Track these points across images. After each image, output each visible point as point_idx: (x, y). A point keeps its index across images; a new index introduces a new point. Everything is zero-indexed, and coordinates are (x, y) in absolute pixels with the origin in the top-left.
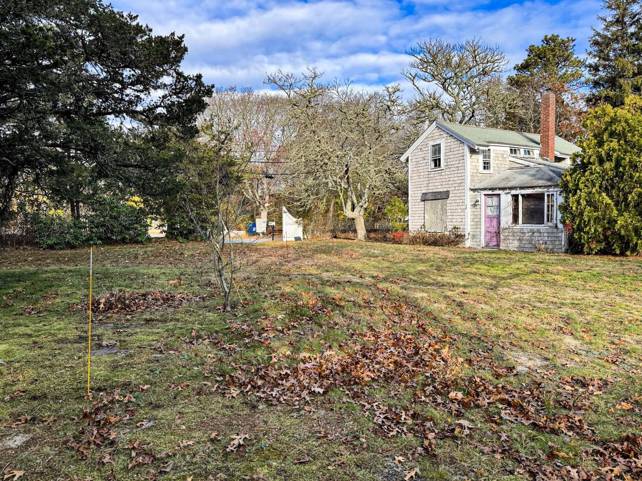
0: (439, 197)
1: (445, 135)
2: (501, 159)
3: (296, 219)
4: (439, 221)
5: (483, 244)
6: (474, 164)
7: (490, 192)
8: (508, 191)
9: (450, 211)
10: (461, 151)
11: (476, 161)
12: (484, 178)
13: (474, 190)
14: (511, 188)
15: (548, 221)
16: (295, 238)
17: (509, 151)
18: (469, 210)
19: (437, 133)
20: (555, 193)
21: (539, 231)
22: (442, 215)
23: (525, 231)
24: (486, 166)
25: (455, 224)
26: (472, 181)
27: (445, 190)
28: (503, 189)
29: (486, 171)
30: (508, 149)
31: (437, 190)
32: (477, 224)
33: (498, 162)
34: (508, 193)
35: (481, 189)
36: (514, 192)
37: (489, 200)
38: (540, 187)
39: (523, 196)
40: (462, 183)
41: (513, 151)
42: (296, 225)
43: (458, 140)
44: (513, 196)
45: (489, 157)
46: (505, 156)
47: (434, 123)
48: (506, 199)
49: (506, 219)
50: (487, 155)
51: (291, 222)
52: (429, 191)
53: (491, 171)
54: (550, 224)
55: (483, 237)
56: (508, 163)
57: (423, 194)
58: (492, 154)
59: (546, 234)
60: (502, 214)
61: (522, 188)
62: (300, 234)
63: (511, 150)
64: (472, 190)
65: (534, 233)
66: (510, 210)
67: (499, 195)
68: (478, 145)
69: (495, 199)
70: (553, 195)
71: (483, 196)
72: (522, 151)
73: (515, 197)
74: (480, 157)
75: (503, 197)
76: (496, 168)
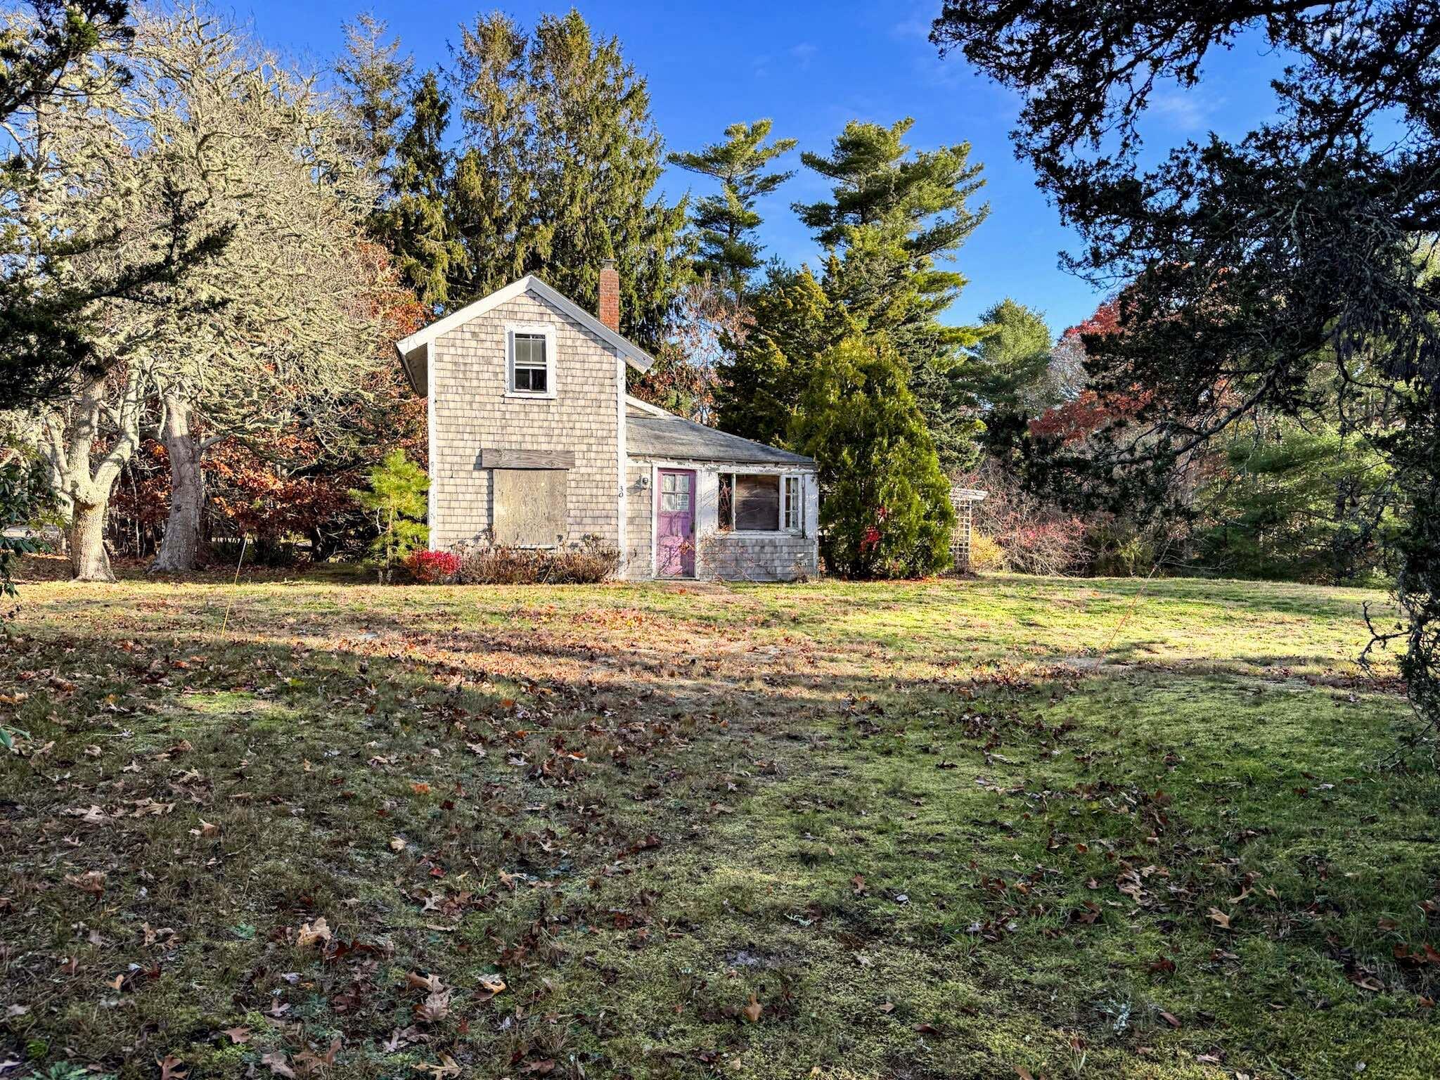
0: (543, 463)
5: (655, 571)
7: (674, 465)
8: (713, 465)
9: (574, 499)
10: (606, 367)
13: (634, 457)
15: (787, 525)
18: (625, 499)
19: (531, 306)
20: (800, 477)
21: (772, 543)
22: (553, 506)
23: (746, 543)
25: (591, 528)
27: (563, 448)
28: (705, 460)
31: (536, 447)
32: (639, 530)
34: (713, 470)
35: (651, 456)
39: (740, 477)
43: (598, 339)
44: (721, 475)
48: (706, 482)
49: (707, 521)
52: (507, 446)
54: (792, 530)
55: (653, 558)
57: (483, 450)
59: (785, 549)
60: (698, 511)
61: (738, 463)
64: (630, 455)
65: (763, 547)
66: (715, 502)
67: (694, 471)
69: (685, 479)
70: (796, 479)
71: (656, 471)
73: (726, 479)
75: (701, 476)
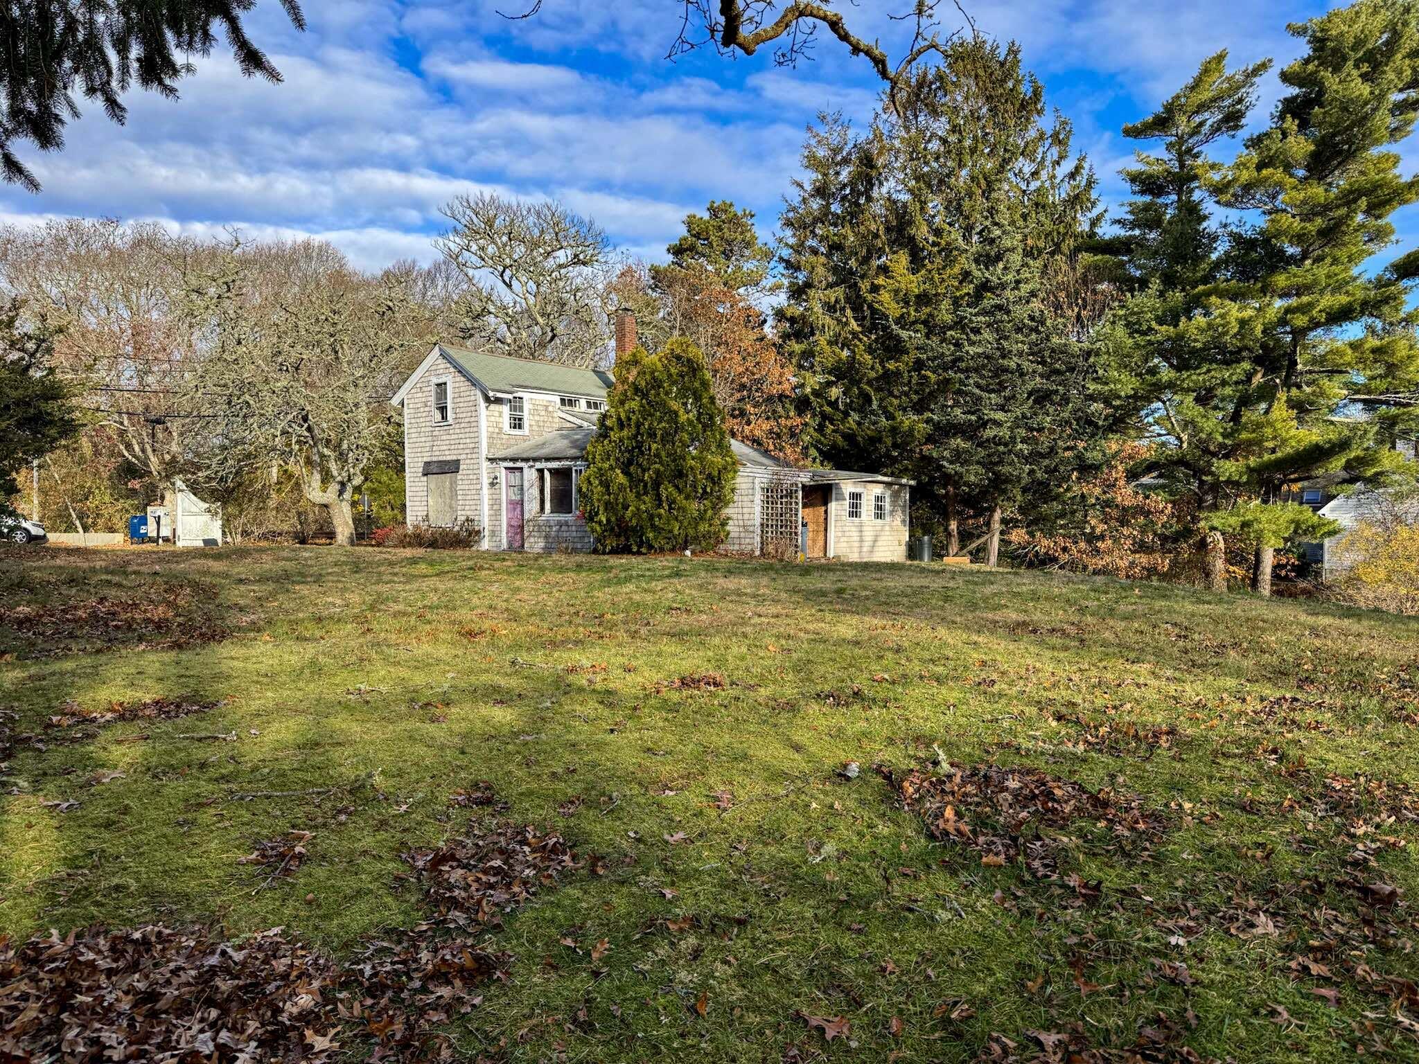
0: (447, 468)
1: (452, 370)
2: (543, 413)
3: (207, 505)
4: (447, 508)
5: (505, 545)
6: (493, 419)
7: (511, 464)
8: (531, 463)
9: (461, 492)
10: (473, 398)
11: (497, 414)
12: (513, 442)
13: (491, 460)
14: (535, 460)
15: (576, 509)
16: (204, 541)
17: (559, 401)
18: (486, 490)
19: (443, 364)
21: (566, 524)
22: (452, 497)
23: (552, 523)
24: (517, 423)
25: (469, 513)
26: (489, 447)
27: (455, 458)
28: (526, 460)
29: (517, 432)
30: (558, 400)
31: (444, 458)
32: (496, 513)
33: (537, 418)
34: (531, 466)
35: (501, 459)
36: (539, 465)
37: (511, 476)
38: (567, 458)
39: (549, 470)
40: (475, 449)
41: (567, 402)
42: (207, 517)
43: (468, 380)
44: (538, 470)
45: (521, 409)
46: (550, 409)
47: (437, 348)
48: (530, 475)
49: (532, 507)
50: (516, 404)
51: (194, 509)
52: (435, 459)
53: (526, 430)
55: (504, 534)
56: (557, 420)
57: (426, 463)
58: (527, 406)
60: (526, 499)
61: (548, 459)
62: (217, 534)
63: (563, 401)
64: (489, 460)
65: (561, 526)
66: (535, 492)
67: (521, 469)
68: (493, 390)
69: (518, 474)
71: (503, 471)
72: (583, 403)
73: (541, 471)
74: (505, 409)
75: (526, 471)
76: (535, 428)
